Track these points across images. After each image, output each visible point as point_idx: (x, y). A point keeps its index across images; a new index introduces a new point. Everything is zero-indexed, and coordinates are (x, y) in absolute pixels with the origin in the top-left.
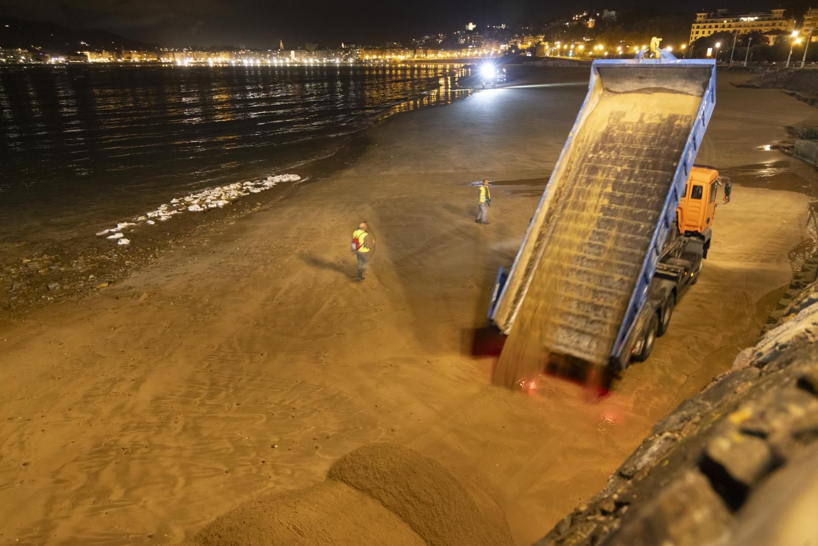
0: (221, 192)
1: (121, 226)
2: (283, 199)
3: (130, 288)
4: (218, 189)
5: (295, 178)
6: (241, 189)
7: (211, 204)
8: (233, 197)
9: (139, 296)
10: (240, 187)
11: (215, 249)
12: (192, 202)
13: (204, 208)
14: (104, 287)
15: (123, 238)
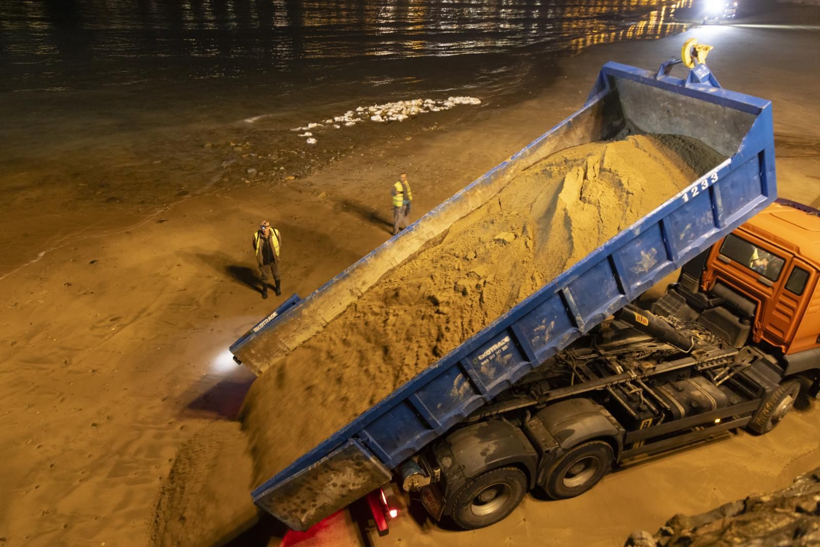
0: (403, 107)
1: (311, 126)
2: (460, 122)
3: (312, 184)
4: (401, 102)
5: (475, 101)
6: (421, 106)
7: (392, 116)
8: (413, 113)
9: (318, 193)
10: (421, 104)
11: (389, 161)
12: (376, 113)
13: (385, 119)
14: (290, 180)
15: (312, 137)
